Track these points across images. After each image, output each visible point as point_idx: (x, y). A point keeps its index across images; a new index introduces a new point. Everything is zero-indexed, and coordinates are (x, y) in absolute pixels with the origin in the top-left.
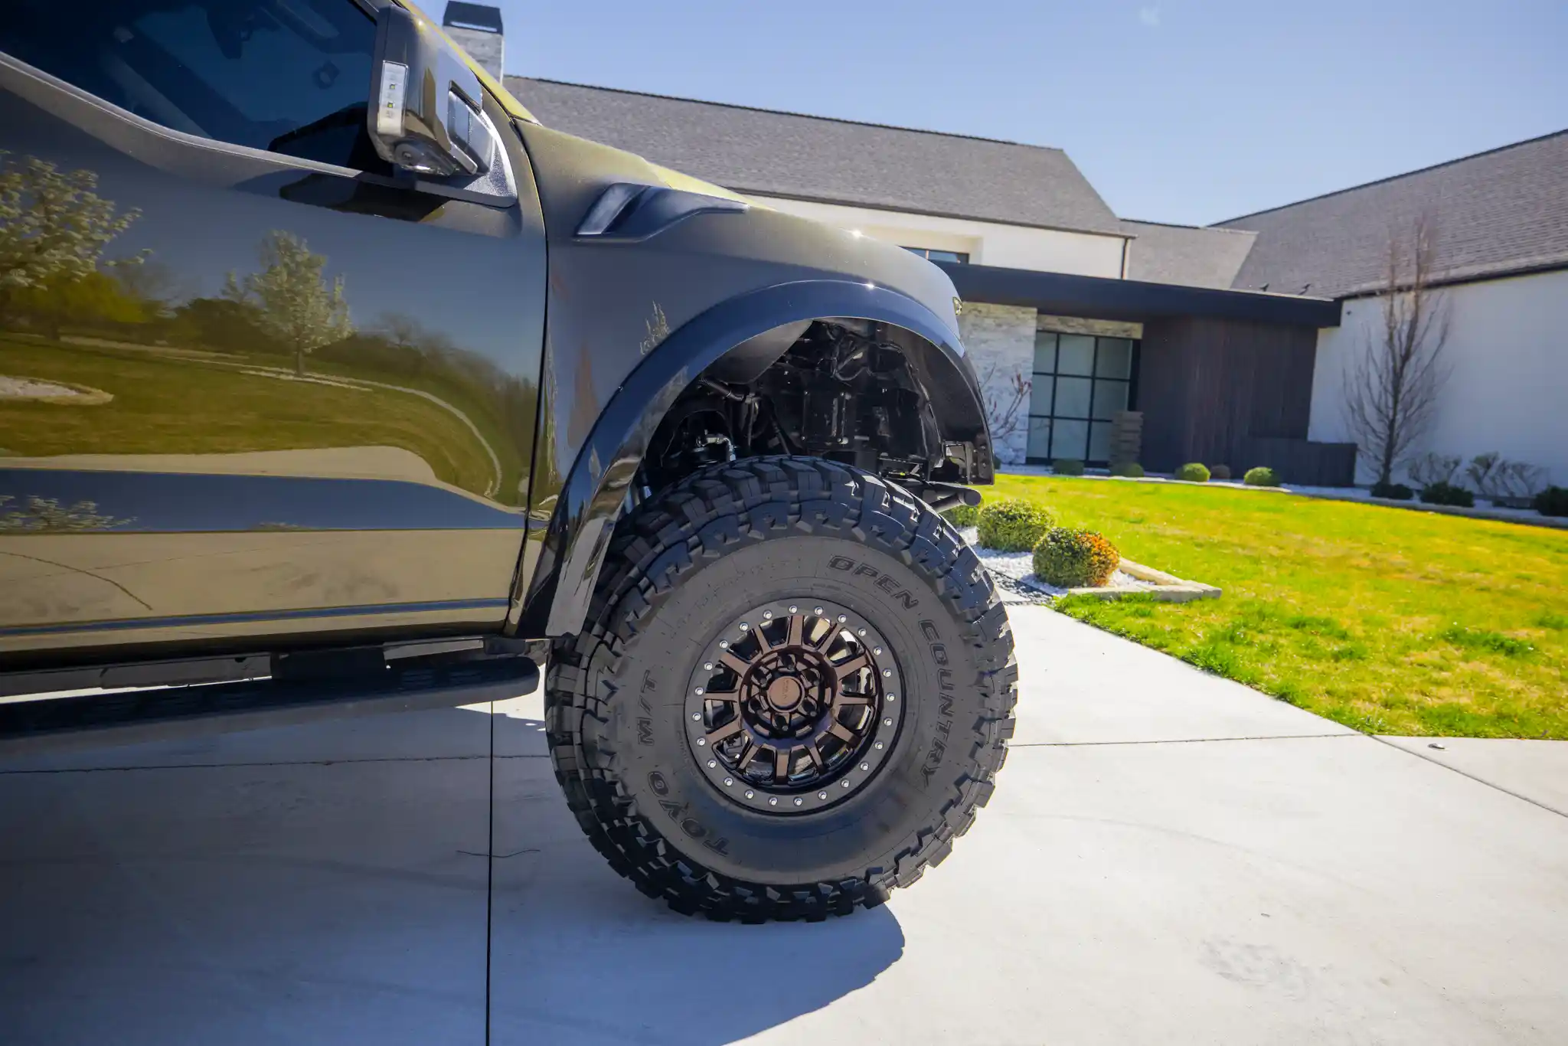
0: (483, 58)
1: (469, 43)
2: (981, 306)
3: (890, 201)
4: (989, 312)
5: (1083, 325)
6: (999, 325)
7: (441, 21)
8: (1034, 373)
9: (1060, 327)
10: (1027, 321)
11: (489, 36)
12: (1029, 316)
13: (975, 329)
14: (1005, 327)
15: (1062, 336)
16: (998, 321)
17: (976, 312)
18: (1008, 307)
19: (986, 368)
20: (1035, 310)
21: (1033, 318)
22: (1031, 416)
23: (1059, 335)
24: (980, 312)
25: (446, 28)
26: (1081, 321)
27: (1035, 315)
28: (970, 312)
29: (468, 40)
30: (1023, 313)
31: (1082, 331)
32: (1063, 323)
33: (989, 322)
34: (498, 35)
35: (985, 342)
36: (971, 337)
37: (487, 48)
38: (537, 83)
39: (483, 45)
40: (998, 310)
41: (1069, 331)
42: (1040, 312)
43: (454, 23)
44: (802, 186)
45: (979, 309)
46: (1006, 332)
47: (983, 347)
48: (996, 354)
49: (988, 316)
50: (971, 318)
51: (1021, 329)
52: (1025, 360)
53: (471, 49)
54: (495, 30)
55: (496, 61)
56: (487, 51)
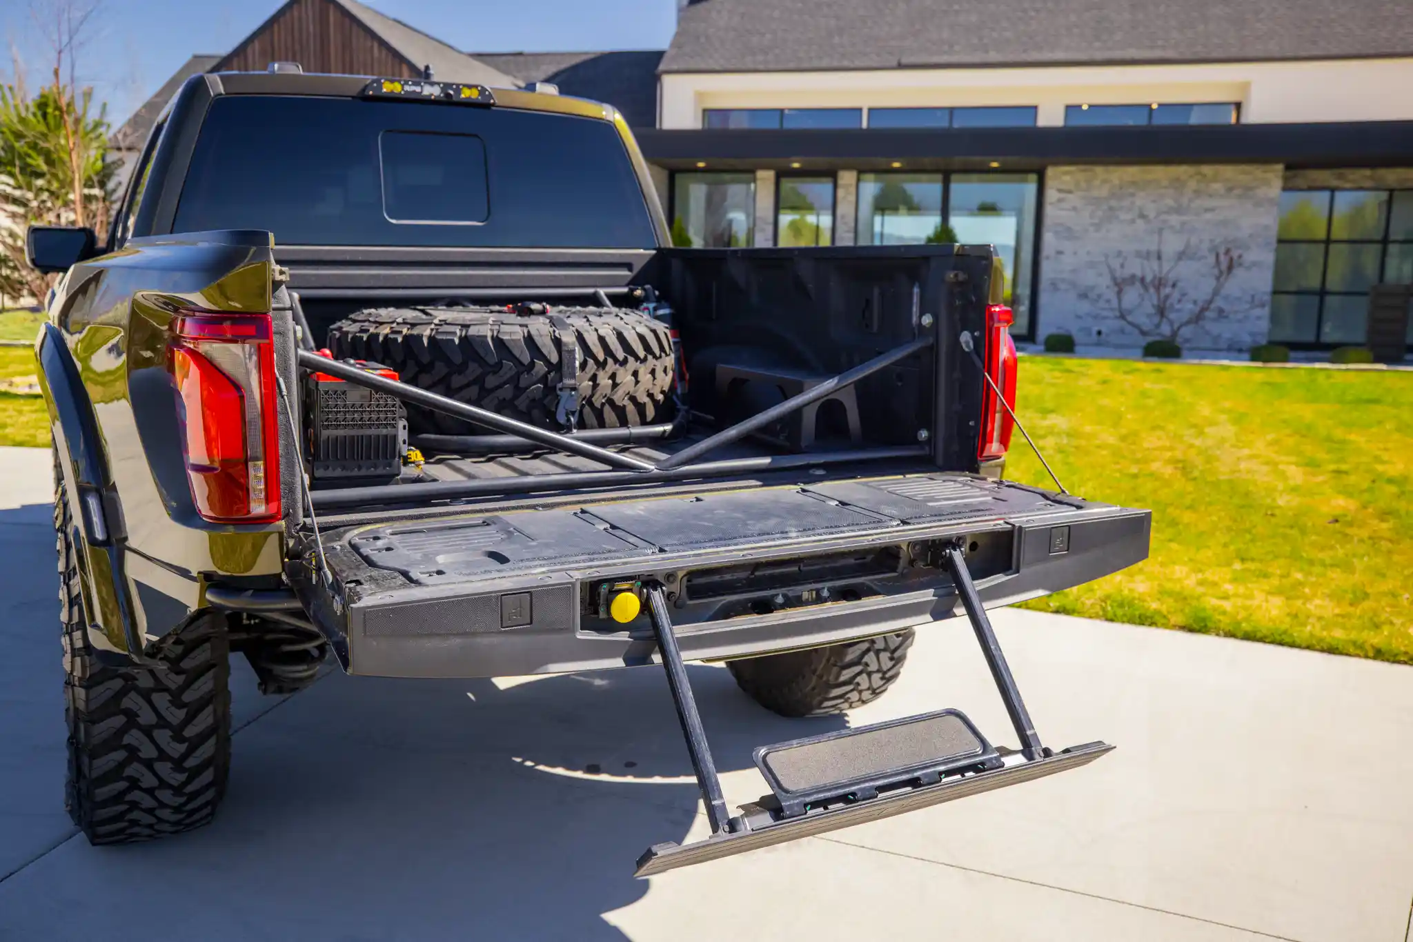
2: (1207, 170)
4: (1216, 175)
5: (1371, 178)
6: (1230, 189)
8: (1281, 241)
9: (1335, 183)
10: (1270, 179)
12: (1270, 175)
13: (1199, 197)
14: (1236, 192)
15: (1337, 194)
16: (1228, 185)
17: (1199, 177)
18: (1243, 166)
19: (1211, 242)
20: (1280, 167)
21: (1277, 176)
22: (1275, 292)
23: (1333, 190)
24: (1205, 176)
26: (1368, 172)
27: (1281, 174)
30: (1265, 172)
31: (1368, 184)
32: (1340, 177)
33: (1217, 187)
35: (1207, 210)
36: (1193, 205)
40: (1229, 171)
41: (1348, 185)
42: (1288, 167)
44: (1025, 51)
45: (1203, 172)
46: (1240, 197)
47: (1208, 216)
48: (1224, 223)
49: (1215, 179)
50: (1192, 184)
51: (1262, 192)
52: (1266, 227)
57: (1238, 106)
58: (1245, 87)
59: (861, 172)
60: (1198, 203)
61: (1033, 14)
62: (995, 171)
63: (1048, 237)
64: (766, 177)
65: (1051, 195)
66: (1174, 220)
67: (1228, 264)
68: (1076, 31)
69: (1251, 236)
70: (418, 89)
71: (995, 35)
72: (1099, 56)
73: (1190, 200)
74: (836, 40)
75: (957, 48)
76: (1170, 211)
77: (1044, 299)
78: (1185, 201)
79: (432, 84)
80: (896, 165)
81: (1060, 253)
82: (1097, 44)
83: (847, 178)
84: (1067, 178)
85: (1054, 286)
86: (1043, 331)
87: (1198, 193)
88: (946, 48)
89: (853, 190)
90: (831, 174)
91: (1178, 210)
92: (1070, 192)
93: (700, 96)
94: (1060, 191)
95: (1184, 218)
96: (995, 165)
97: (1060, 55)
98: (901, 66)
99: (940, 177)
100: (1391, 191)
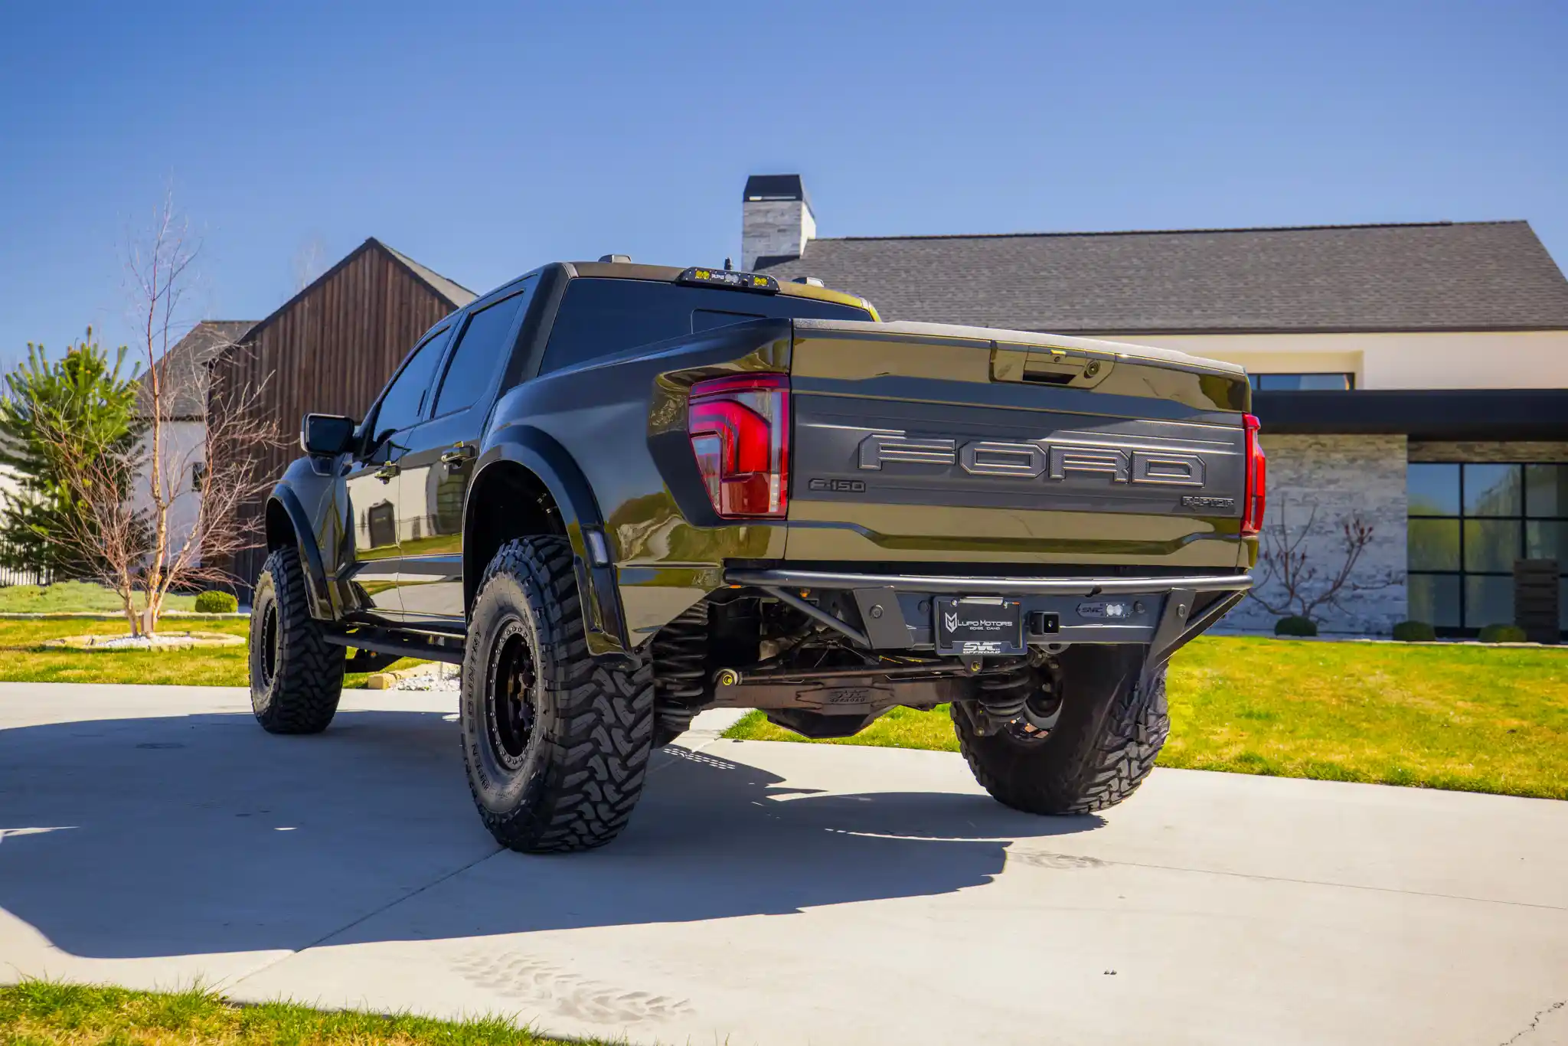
0: (782, 227)
1: (769, 215)
2: (1325, 439)
3: (1233, 321)
4: (1336, 445)
5: (1501, 451)
6: (1354, 460)
7: (741, 198)
8: (1411, 517)
9: (1464, 456)
10: (1395, 450)
11: (789, 204)
12: (1394, 446)
13: (1319, 468)
14: (1360, 462)
15: (1467, 467)
16: (1351, 455)
17: (1319, 447)
18: (1365, 436)
19: (1338, 515)
20: (1405, 437)
21: (1401, 447)
22: (1411, 571)
23: (1462, 464)
24: (1324, 445)
25: (747, 203)
26: (1496, 445)
27: (1405, 444)
28: (1310, 446)
29: (768, 212)
30: (1388, 442)
31: (1497, 457)
32: (1467, 450)
33: (1338, 457)
34: (798, 202)
35: (1330, 482)
36: (1314, 476)
37: (786, 217)
38: (842, 243)
39: (782, 214)
40: (1350, 441)
41: (1477, 459)
42: (1411, 439)
43: (752, 198)
44: (1121, 318)
45: (1322, 442)
46: (1362, 468)
47: (1332, 488)
48: (1350, 496)
49: (1336, 449)
50: (1311, 454)
51: (1385, 463)
52: (1395, 501)
53: (771, 220)
54: (794, 198)
55: (796, 228)
56: (787, 219)
57: (1351, 376)
58: (1357, 357)
60: (1319, 475)
61: (1125, 281)
66: (1295, 491)
67: (1358, 536)
68: (1174, 299)
69: (1379, 510)
70: (722, 277)
71: (1087, 301)
72: (1201, 324)
73: (1311, 472)
74: (918, 304)
75: (1048, 314)
76: (1292, 482)
78: (1305, 471)
79: (732, 274)
82: (1196, 312)
87: (1318, 463)
88: (1035, 314)
91: (1298, 481)
95: (1307, 490)
97: (1157, 323)
100: (1523, 465)
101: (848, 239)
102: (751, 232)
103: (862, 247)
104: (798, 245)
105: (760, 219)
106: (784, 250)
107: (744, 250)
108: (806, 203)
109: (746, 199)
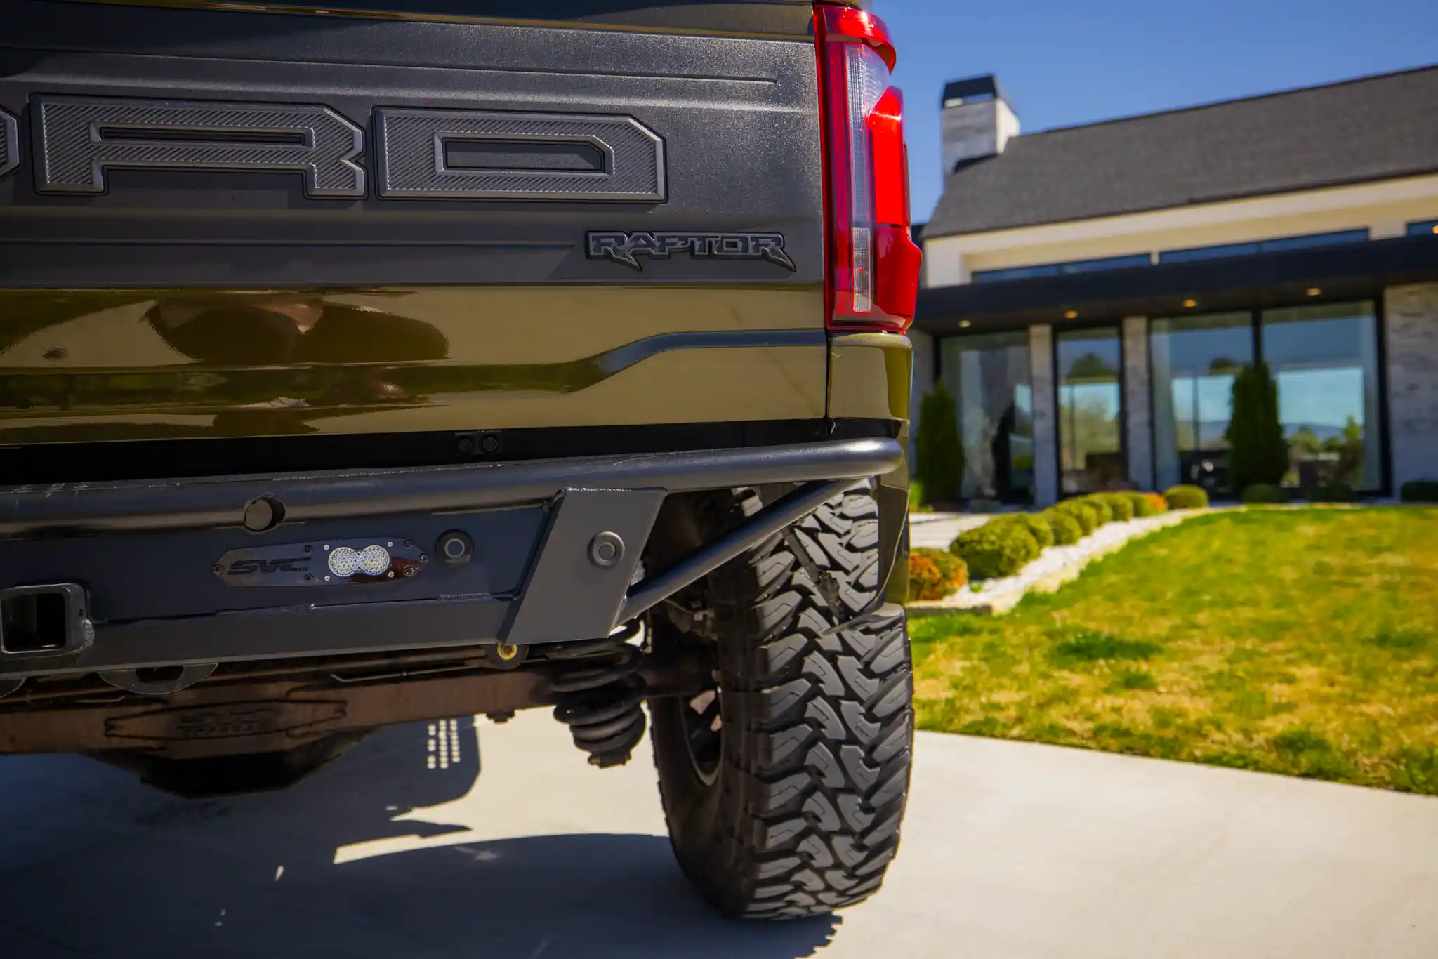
0: (977, 128)
1: (967, 118)
11: (984, 103)
29: (965, 115)
34: (993, 99)
38: (1043, 136)
39: (979, 116)
43: (949, 102)
53: (968, 122)
54: (988, 96)
55: (991, 127)
56: (984, 119)
59: (1152, 316)
62: (1316, 301)
63: (1396, 372)
64: (1040, 334)
65: (1394, 320)
68: (1410, 139)
74: (1116, 185)
75: (1259, 175)
77: (1399, 444)
80: (1190, 304)
81: (1412, 387)
83: (1135, 326)
84: (1413, 299)
85: (1410, 426)
86: (1399, 480)
88: (1246, 176)
89: (1142, 339)
90: (1114, 323)
92: (1418, 315)
93: (967, 258)
94: (1405, 315)
96: (1314, 292)
97: (1390, 167)
98: (1193, 202)
99: (1246, 316)
101: (1049, 132)
102: (950, 136)
103: (1060, 136)
104: (994, 143)
105: (957, 123)
106: (980, 148)
107: (945, 156)
108: (1005, 101)
109: (943, 106)
